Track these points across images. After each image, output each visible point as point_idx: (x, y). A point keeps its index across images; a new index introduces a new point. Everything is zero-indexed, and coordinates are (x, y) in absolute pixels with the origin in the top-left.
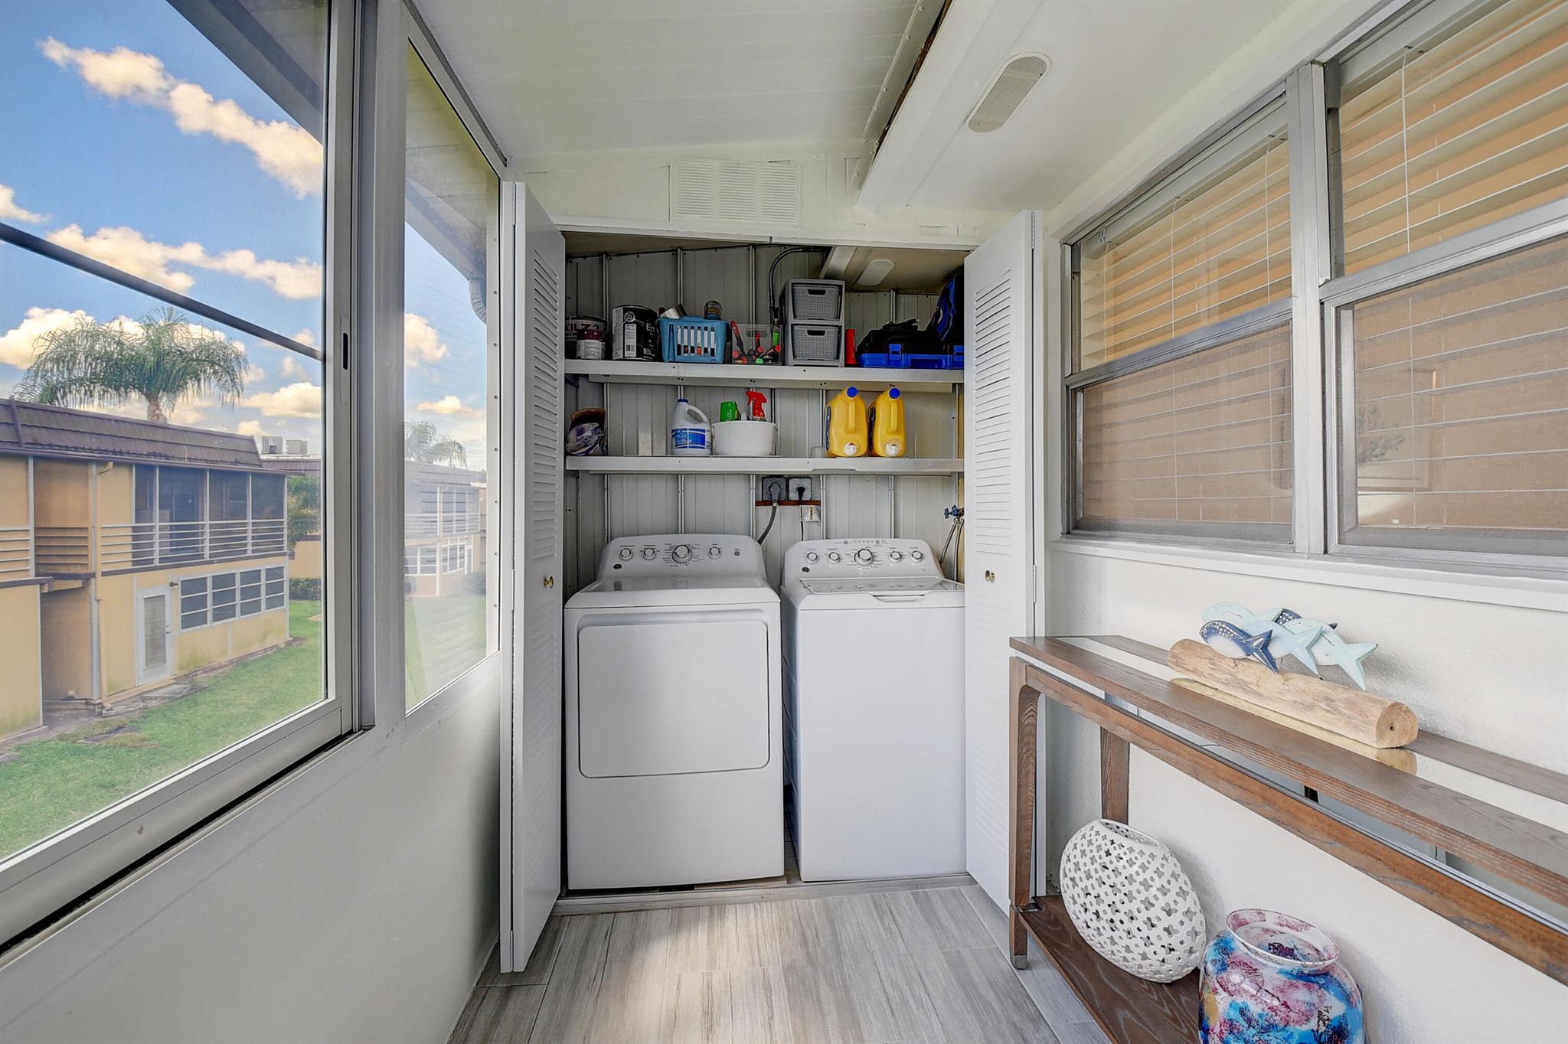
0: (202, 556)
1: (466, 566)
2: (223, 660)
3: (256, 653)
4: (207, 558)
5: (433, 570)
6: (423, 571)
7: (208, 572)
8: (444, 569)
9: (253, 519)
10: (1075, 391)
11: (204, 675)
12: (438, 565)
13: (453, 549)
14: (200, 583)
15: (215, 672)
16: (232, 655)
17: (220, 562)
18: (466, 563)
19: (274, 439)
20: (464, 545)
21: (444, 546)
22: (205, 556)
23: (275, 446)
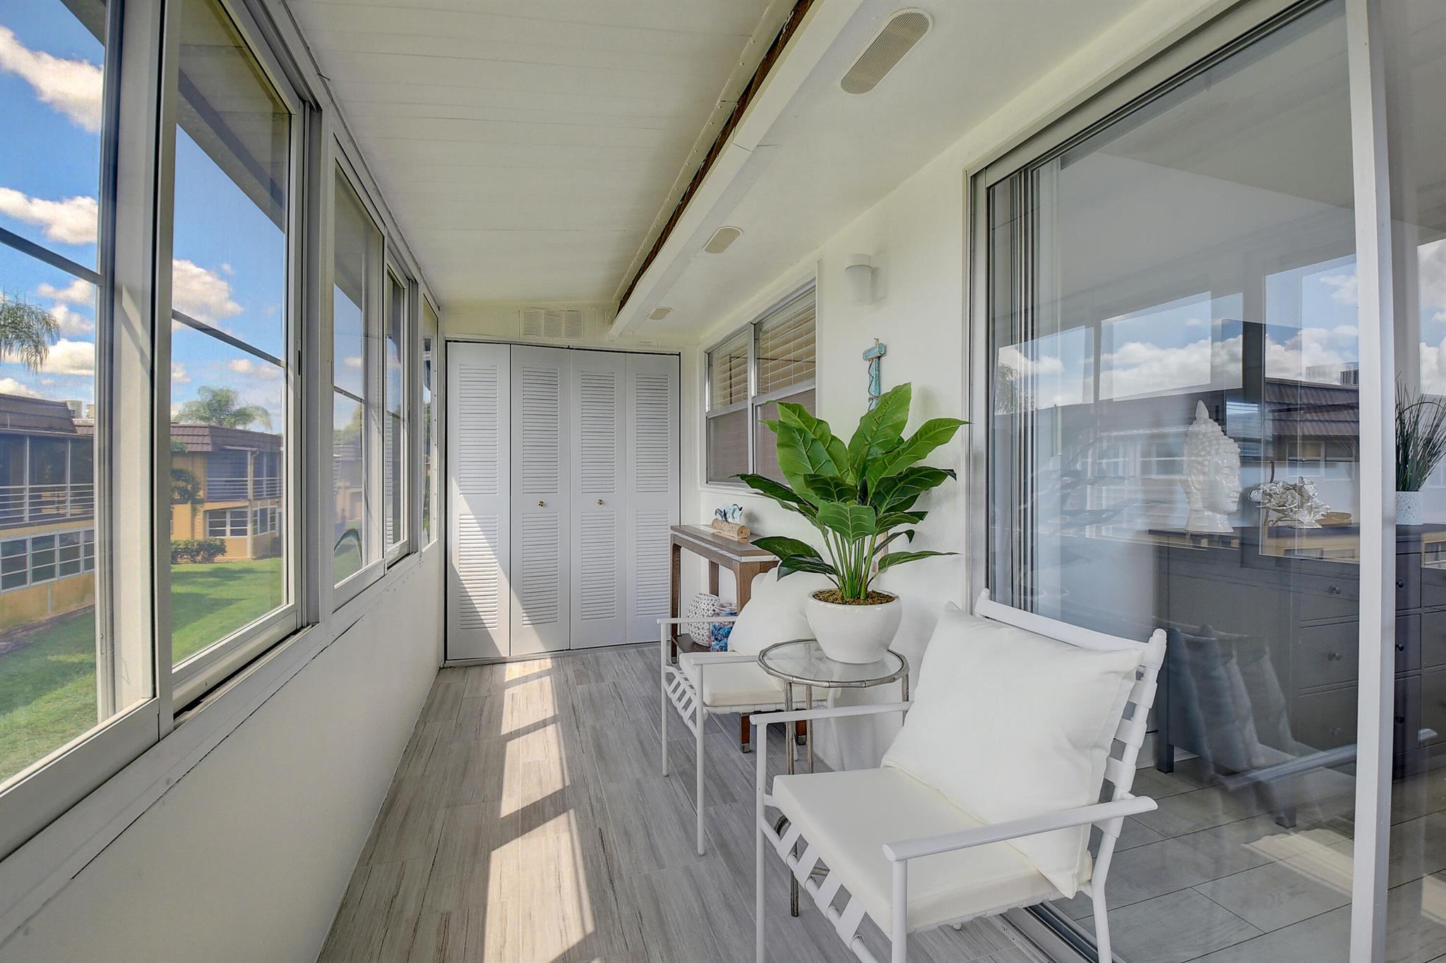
0: (21, 519)
1: (277, 528)
2: (44, 618)
3: (75, 612)
4: (27, 520)
5: (244, 533)
6: (233, 533)
7: (28, 534)
8: (255, 532)
9: (71, 483)
10: (710, 419)
11: (25, 633)
12: (249, 528)
13: (264, 511)
14: (19, 545)
15: (35, 630)
16: (51, 614)
17: (39, 524)
18: (277, 525)
19: (73, 403)
20: (275, 509)
21: (254, 509)
22: (25, 519)
23: (74, 411)
